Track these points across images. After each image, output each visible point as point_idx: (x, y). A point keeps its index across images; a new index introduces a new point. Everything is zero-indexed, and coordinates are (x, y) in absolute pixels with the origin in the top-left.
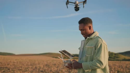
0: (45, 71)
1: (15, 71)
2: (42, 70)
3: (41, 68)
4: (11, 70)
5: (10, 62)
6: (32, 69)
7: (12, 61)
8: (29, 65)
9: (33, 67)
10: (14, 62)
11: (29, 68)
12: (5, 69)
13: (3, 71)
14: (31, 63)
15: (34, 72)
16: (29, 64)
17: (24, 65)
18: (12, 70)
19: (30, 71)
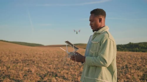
0: (71, 65)
1: (39, 64)
2: (68, 63)
3: (67, 61)
4: (35, 63)
5: (37, 54)
6: (57, 62)
7: (39, 53)
8: (55, 58)
9: (59, 60)
10: (40, 54)
11: (54, 61)
12: (29, 61)
13: (27, 63)
14: (58, 55)
15: (60, 65)
16: (56, 56)
17: (50, 57)
18: (37, 63)
19: (55, 64)
